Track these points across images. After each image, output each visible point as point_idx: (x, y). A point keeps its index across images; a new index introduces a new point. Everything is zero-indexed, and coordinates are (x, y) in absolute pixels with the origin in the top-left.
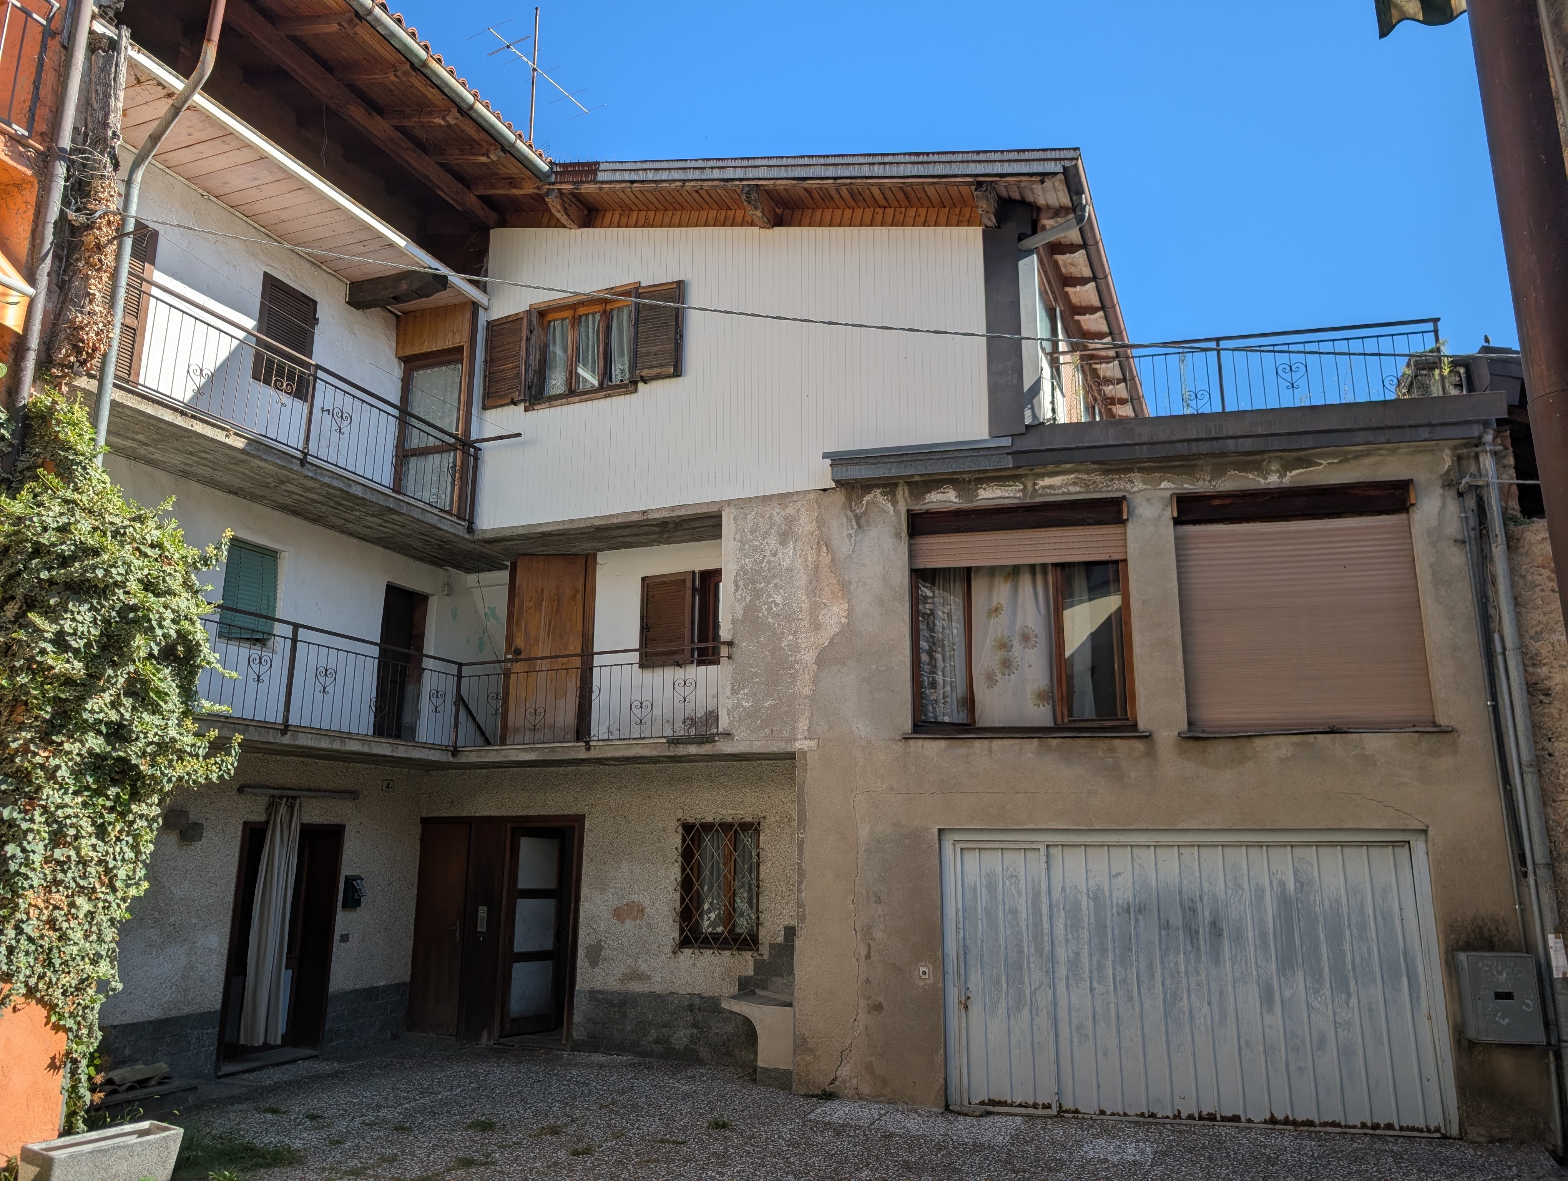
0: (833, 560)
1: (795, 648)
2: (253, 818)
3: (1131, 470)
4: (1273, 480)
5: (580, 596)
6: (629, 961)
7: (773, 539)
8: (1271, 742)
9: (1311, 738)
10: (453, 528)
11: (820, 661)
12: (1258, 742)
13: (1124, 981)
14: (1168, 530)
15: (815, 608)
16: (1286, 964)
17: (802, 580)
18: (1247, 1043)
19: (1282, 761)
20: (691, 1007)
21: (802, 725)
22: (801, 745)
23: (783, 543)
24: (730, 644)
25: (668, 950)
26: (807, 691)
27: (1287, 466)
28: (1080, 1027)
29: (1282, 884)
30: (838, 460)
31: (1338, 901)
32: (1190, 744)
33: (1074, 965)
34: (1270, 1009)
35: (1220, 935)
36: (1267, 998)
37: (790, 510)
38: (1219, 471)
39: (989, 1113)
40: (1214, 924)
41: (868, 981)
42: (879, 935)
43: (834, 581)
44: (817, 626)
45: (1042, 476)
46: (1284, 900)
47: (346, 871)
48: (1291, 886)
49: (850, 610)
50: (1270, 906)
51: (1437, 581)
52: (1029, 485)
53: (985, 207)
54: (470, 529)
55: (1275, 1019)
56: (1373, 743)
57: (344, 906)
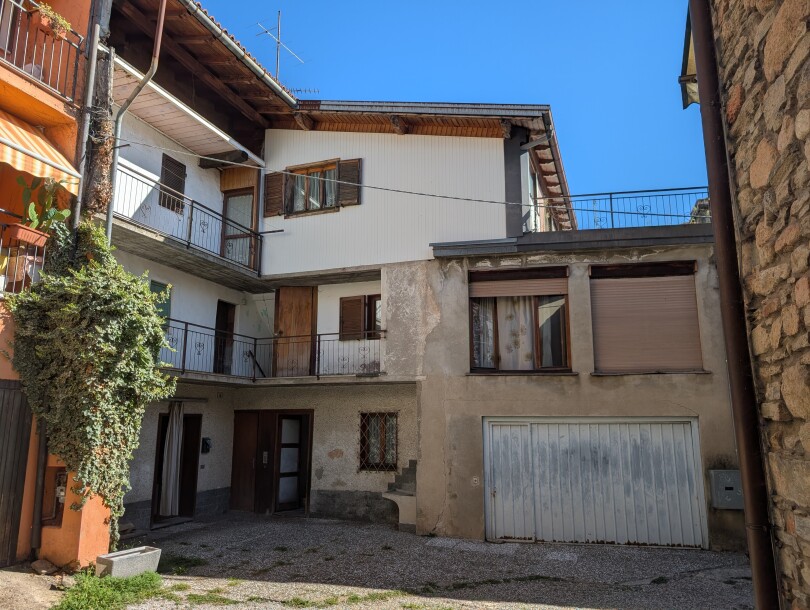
0: (434, 293)
1: (416, 334)
2: (163, 411)
3: (571, 253)
4: (634, 259)
5: (310, 306)
6: (336, 476)
7: (406, 282)
8: (631, 377)
9: (649, 376)
10: (251, 274)
11: (427, 340)
12: (626, 378)
13: (565, 484)
14: (587, 281)
15: (425, 315)
16: (636, 475)
17: (419, 302)
18: (619, 510)
19: (636, 386)
20: (366, 497)
21: (419, 369)
22: (419, 378)
23: (410, 285)
24: (385, 331)
25: (355, 471)
26: (421, 353)
27: (641, 253)
28: (545, 504)
29: (635, 441)
30: (436, 247)
31: (659, 448)
32: (596, 378)
33: (543, 476)
34: (629, 496)
35: (607, 463)
36: (627, 491)
37: (413, 269)
38: (610, 255)
39: (504, 542)
40: (605, 458)
41: (450, 485)
42: (455, 464)
43: (434, 303)
44: (426, 323)
45: (530, 255)
46: (636, 447)
47: (203, 436)
48: (639, 441)
49: (442, 317)
50: (629, 449)
51: (706, 306)
52: (524, 259)
53: (506, 130)
54: (259, 275)
55: (631, 500)
56: (677, 378)
57: (203, 452)
